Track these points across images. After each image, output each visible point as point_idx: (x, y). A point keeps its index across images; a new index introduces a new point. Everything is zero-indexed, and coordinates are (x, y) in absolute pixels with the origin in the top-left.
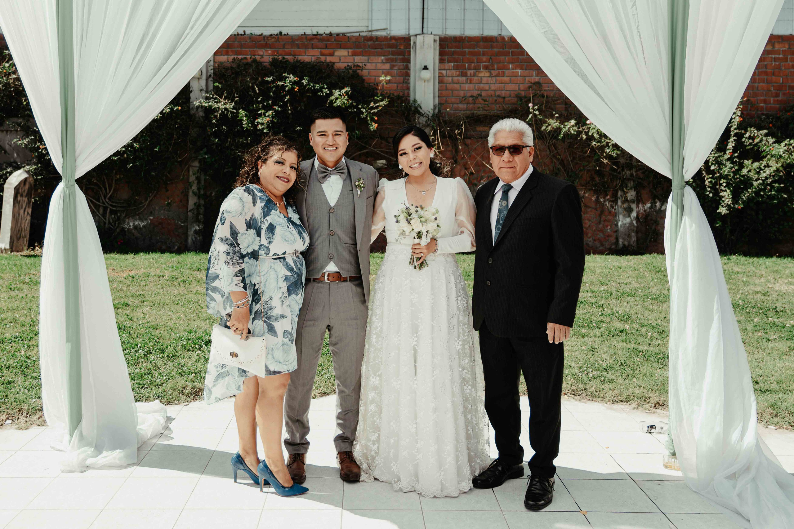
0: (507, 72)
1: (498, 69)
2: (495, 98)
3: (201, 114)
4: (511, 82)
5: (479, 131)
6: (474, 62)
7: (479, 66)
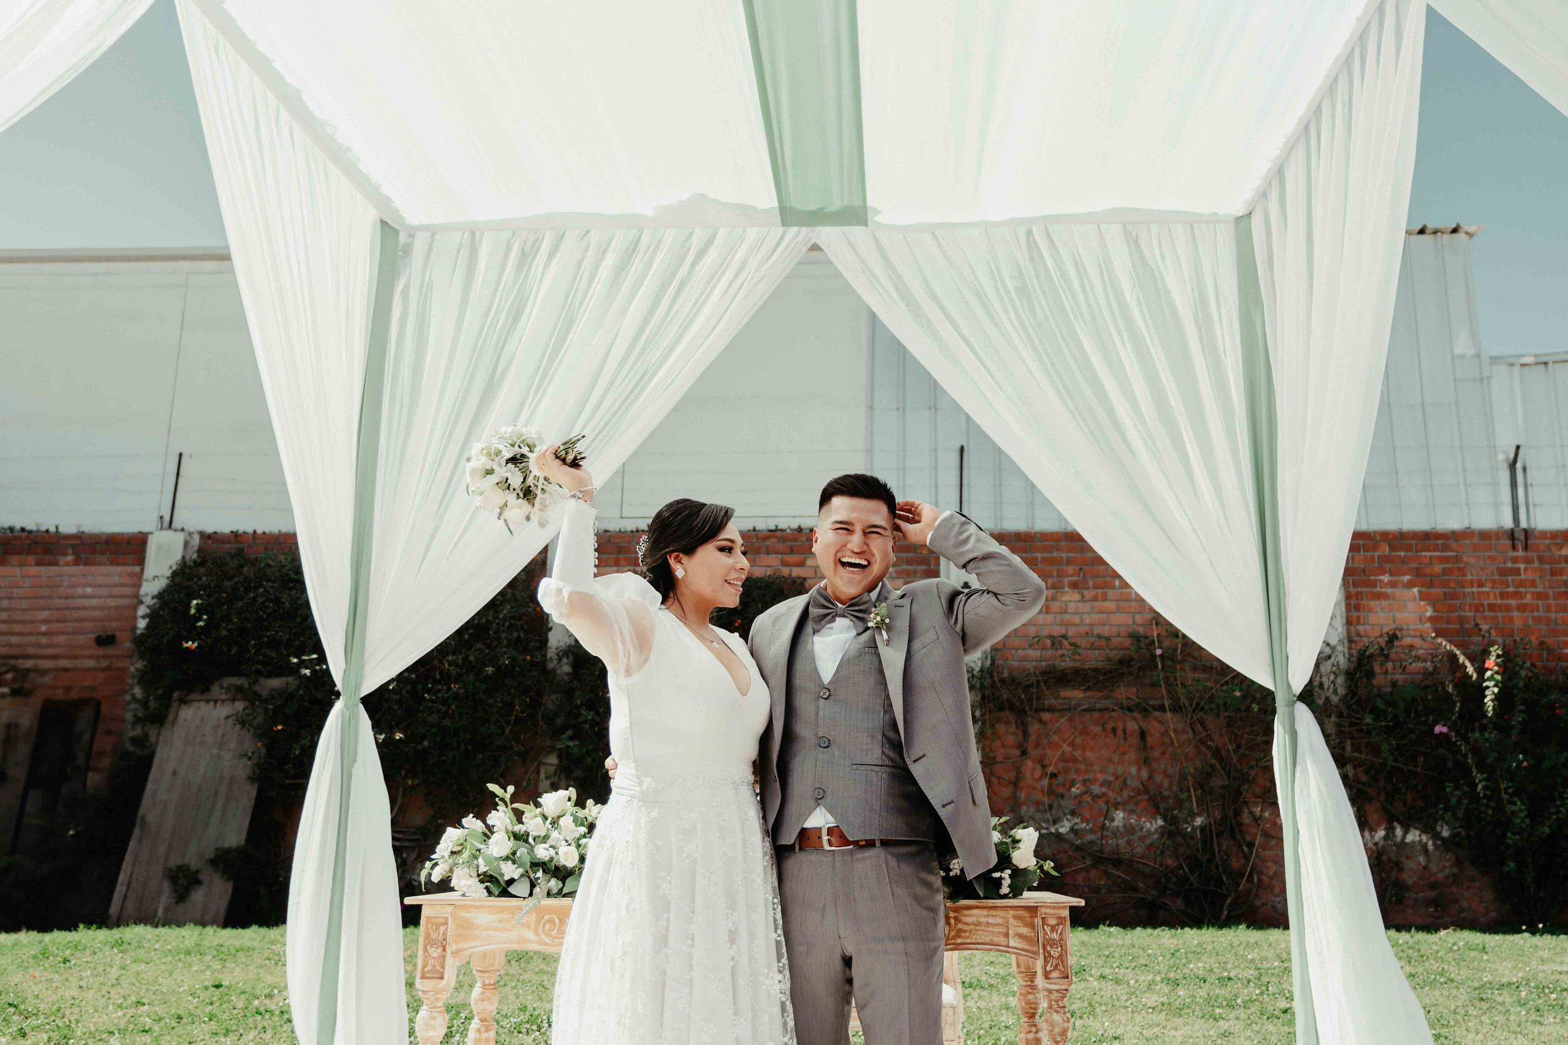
0: (1111, 593)
1: (1095, 587)
2: (1092, 639)
3: (566, 668)
4: (1118, 610)
5: (1065, 698)
6: (1052, 577)
7: (1060, 582)
